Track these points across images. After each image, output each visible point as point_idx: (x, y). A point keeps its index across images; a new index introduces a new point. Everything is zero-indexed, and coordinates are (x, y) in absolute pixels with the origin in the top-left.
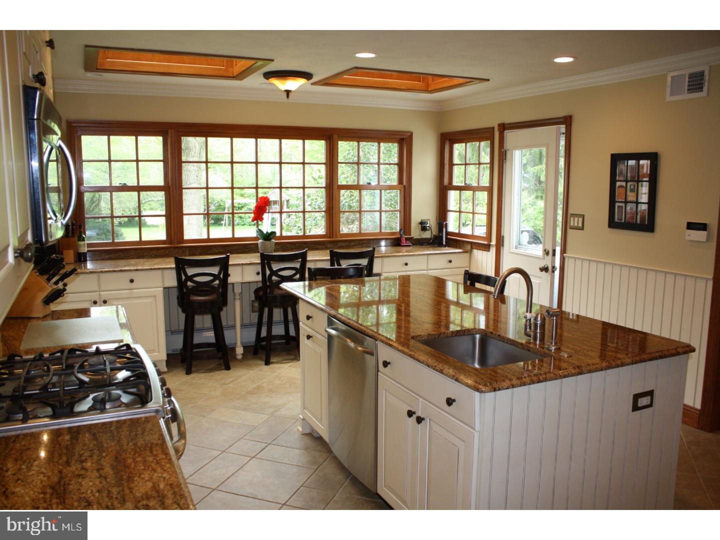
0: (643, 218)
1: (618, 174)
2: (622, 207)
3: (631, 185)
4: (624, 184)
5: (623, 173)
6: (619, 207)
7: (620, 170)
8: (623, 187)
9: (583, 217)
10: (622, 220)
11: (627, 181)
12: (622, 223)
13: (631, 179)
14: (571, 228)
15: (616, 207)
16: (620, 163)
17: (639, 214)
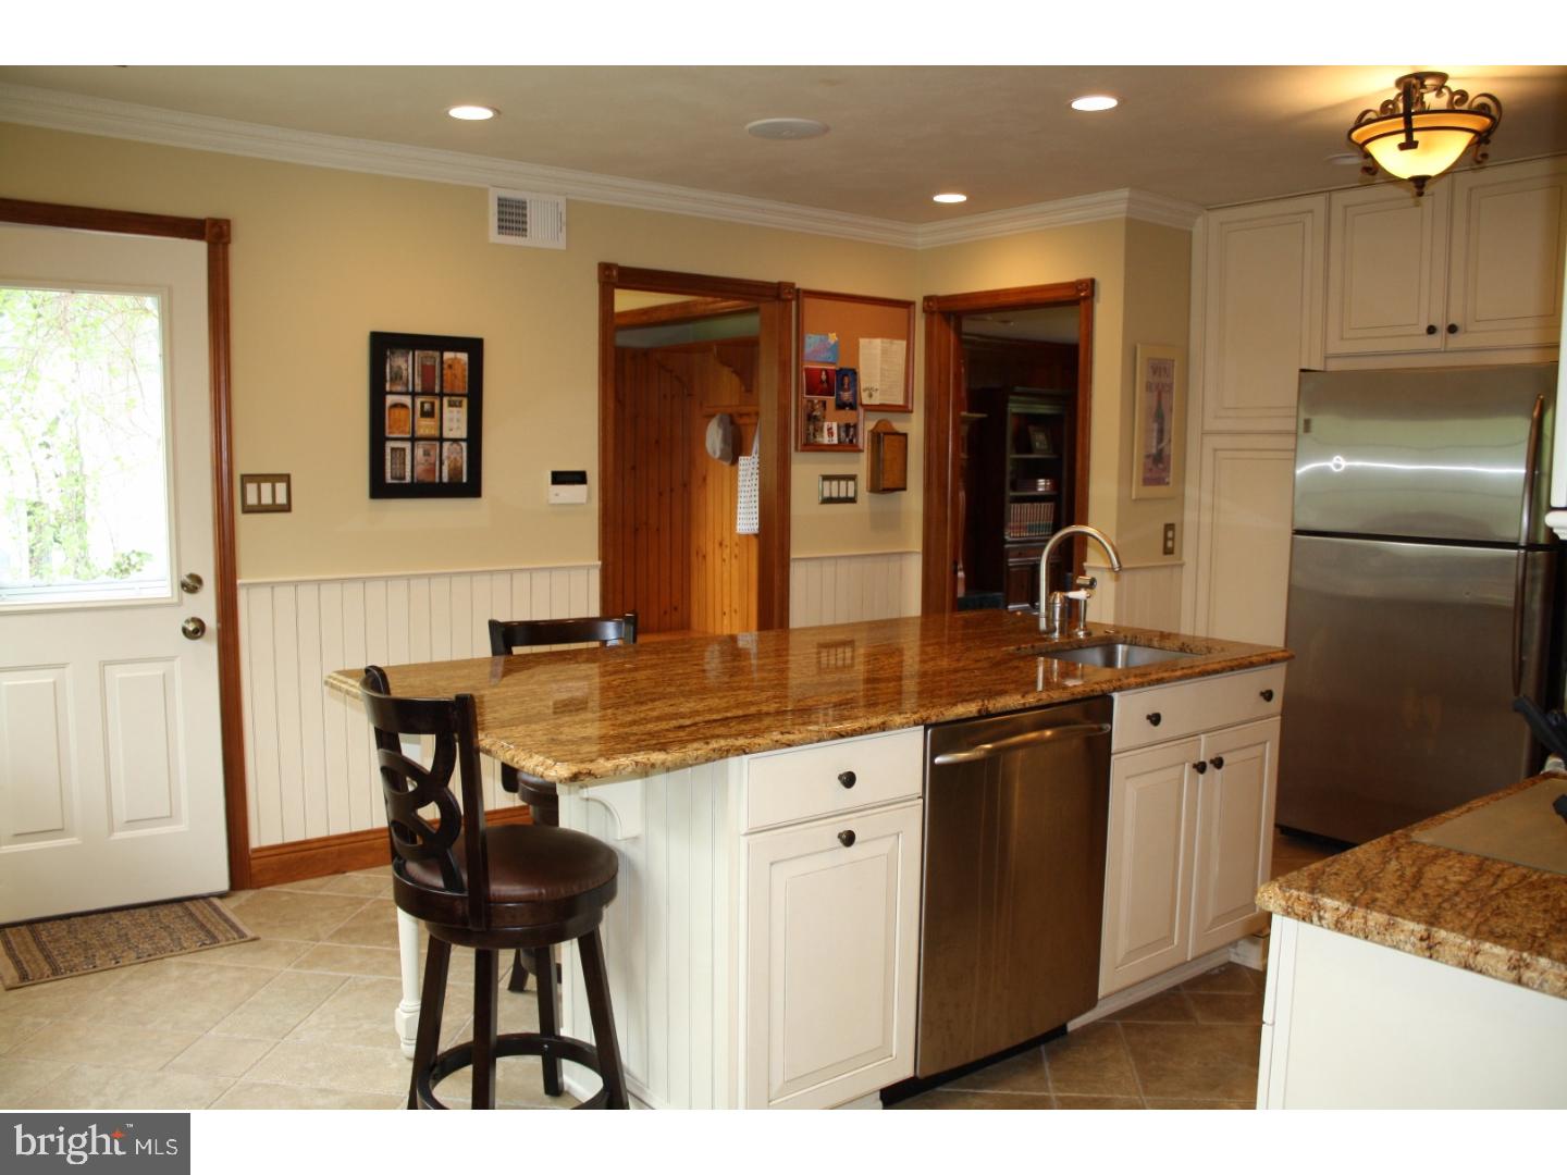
0: (455, 472)
1: (388, 378)
2: (404, 449)
3: (422, 404)
4: (407, 400)
5: (401, 377)
6: (393, 450)
7: (395, 369)
8: (404, 406)
9: (286, 478)
10: (404, 478)
11: (414, 394)
12: (406, 484)
13: (423, 388)
14: (247, 510)
15: (388, 451)
16: (392, 353)
17: (446, 463)
